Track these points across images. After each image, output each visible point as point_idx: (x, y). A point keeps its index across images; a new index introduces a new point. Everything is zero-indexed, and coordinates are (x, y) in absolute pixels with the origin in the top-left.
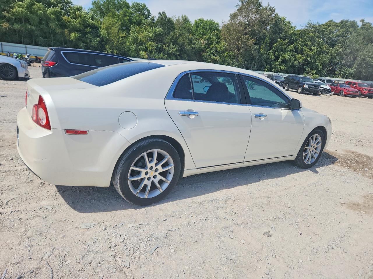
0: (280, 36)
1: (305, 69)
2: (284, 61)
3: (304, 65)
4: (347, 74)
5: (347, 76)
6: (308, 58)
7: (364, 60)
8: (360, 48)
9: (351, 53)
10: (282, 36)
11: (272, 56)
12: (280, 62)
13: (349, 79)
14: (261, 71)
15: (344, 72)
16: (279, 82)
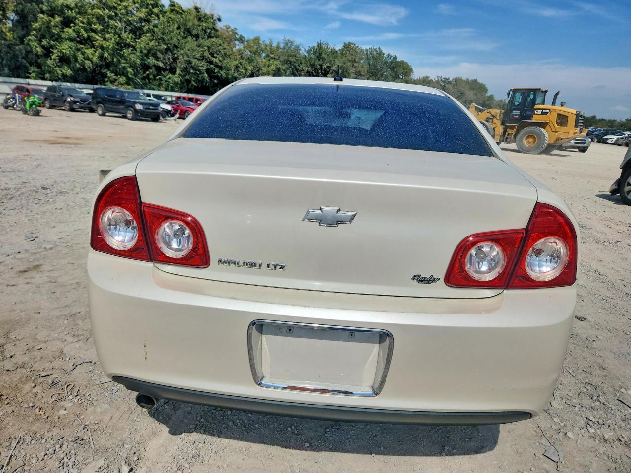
0: (41, 9)
1: (105, 76)
2: (64, 60)
3: (101, 67)
4: (171, 85)
5: (172, 87)
6: (106, 55)
7: (189, 62)
8: (179, 43)
9: (167, 50)
10: (45, 8)
11: (36, 47)
12: (57, 60)
13: (176, 92)
14: (22, 78)
15: (166, 81)
16: (79, 100)
